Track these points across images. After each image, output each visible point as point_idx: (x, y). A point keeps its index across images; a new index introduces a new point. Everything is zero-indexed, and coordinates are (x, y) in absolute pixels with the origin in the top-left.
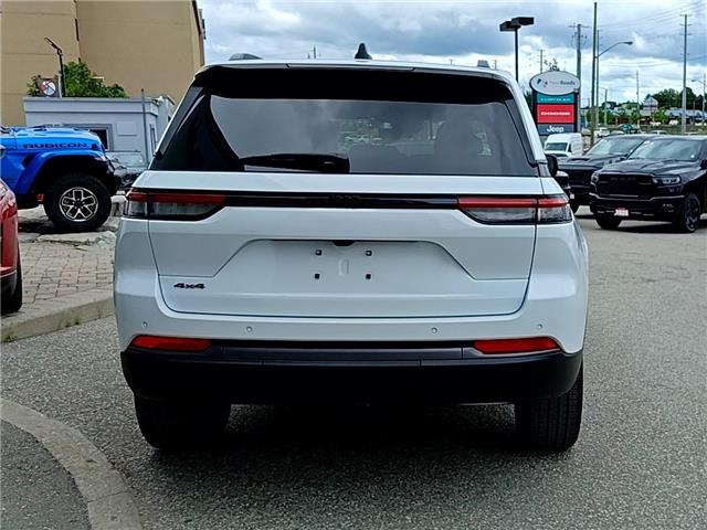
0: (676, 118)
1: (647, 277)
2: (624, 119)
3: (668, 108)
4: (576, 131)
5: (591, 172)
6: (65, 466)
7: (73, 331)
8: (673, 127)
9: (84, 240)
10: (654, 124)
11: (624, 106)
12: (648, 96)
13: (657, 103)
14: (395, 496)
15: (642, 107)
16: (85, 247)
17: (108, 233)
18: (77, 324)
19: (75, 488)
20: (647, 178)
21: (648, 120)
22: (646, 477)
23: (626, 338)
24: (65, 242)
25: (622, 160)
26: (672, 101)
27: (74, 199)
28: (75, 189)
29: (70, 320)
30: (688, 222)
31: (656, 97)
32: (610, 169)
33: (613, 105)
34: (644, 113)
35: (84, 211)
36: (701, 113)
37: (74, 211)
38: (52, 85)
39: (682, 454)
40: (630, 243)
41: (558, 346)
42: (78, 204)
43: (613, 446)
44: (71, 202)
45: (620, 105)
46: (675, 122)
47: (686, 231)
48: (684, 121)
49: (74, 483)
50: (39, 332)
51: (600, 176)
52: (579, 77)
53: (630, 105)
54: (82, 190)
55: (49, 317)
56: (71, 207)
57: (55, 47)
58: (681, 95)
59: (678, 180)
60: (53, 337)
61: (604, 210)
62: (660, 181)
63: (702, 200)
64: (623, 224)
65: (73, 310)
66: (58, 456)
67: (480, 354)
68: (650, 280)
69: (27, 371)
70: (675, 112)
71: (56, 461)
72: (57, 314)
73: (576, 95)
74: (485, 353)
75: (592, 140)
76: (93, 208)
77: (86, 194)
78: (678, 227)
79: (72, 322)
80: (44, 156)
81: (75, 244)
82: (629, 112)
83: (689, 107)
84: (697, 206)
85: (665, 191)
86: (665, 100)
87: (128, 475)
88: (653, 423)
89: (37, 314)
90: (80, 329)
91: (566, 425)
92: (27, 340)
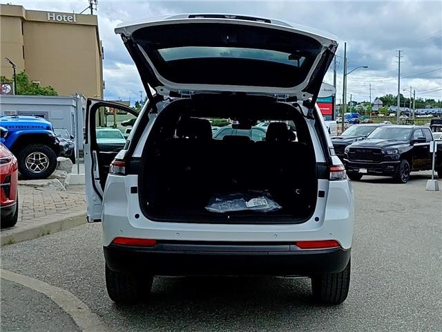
0: (394, 112)
1: (379, 209)
2: (362, 112)
3: (389, 106)
4: (333, 120)
5: (345, 146)
6: (66, 311)
7: (47, 238)
8: (392, 117)
9: (40, 184)
10: (380, 115)
11: (362, 105)
12: (377, 98)
13: (382, 103)
14: (250, 327)
15: (373, 105)
16: (41, 188)
17: (55, 180)
18: (48, 234)
19: (74, 322)
20: (378, 151)
21: (377, 113)
22: (384, 317)
23: (369, 244)
24: (28, 185)
25: (363, 139)
26: (391, 102)
27: (34, 159)
28: (35, 154)
29: (44, 232)
30: (402, 177)
31: (381, 99)
32: (355, 144)
33: (355, 103)
34: (374, 109)
35: (40, 166)
36: (409, 110)
37: (34, 167)
38: (9, 87)
39: (404, 306)
40: (368, 189)
41: (339, 245)
42: (37, 162)
43: (366, 302)
44: (32, 161)
45: (359, 104)
46: (393, 115)
47: (401, 182)
48: (398, 114)
49: (72, 319)
50: (27, 238)
51: (351, 149)
52: (335, 86)
53: (366, 104)
54: (39, 154)
55: (33, 230)
56: (33, 164)
57: (12, 63)
58: (397, 98)
59: (397, 151)
60: (36, 241)
61: (352, 169)
62: (386, 152)
63: (411, 164)
64: (364, 177)
65: (46, 226)
66: (61, 306)
67: (299, 249)
68: (381, 212)
69: (26, 261)
70: (393, 108)
71: (61, 308)
72: (38, 228)
73: (333, 98)
74: (302, 248)
75: (343, 125)
76: (46, 165)
77: (42, 156)
78: (396, 180)
79: (46, 233)
80: (17, 133)
81: (35, 187)
82: (365, 108)
83: (401, 106)
84: (407, 167)
85: (389, 158)
86: (386, 101)
87: (101, 316)
88: (387, 290)
89: (26, 228)
90: (51, 237)
91: (341, 289)
92: (21, 243)
